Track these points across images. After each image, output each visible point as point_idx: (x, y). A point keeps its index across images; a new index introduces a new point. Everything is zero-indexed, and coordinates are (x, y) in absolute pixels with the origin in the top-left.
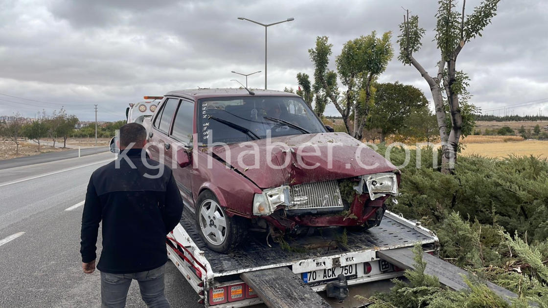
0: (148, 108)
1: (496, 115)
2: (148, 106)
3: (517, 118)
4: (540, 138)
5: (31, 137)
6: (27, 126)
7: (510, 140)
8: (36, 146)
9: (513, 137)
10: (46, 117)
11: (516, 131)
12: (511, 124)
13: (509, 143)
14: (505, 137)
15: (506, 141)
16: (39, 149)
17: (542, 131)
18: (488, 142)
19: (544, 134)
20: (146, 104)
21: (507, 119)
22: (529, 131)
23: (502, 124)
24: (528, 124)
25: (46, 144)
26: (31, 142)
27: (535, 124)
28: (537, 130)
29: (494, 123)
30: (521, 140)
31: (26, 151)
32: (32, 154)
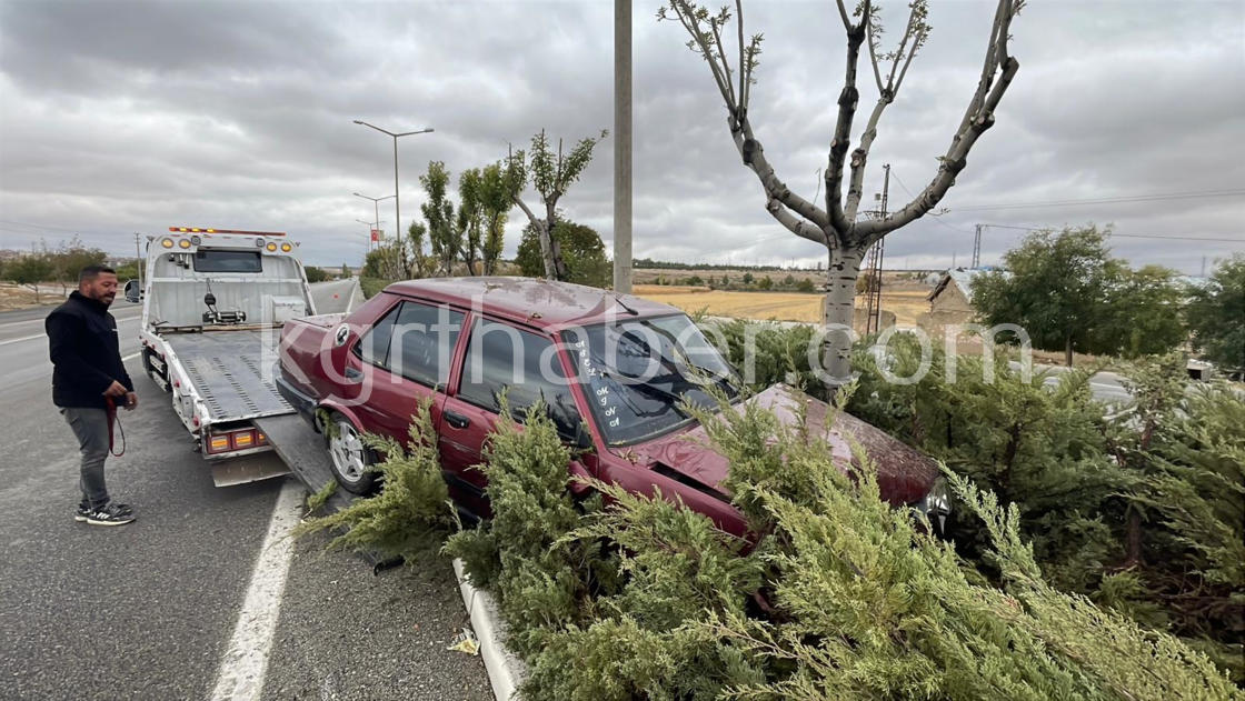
0: (176, 242)
1: (687, 263)
2: (176, 240)
3: (706, 267)
4: (728, 290)
5: (22, 281)
6: (14, 264)
7: (698, 291)
8: (31, 295)
9: (702, 288)
10: (48, 250)
11: (706, 282)
12: (702, 274)
13: (697, 294)
14: (694, 288)
15: (693, 292)
16: (37, 299)
17: (731, 281)
18: (676, 293)
19: (732, 285)
20: (173, 238)
21: (698, 267)
22: (718, 281)
23: (691, 274)
24: (718, 274)
25: (51, 292)
26: (23, 288)
27: (723, 273)
28: (726, 280)
29: (684, 272)
30: (708, 291)
31: (15, 302)
32: (24, 307)
